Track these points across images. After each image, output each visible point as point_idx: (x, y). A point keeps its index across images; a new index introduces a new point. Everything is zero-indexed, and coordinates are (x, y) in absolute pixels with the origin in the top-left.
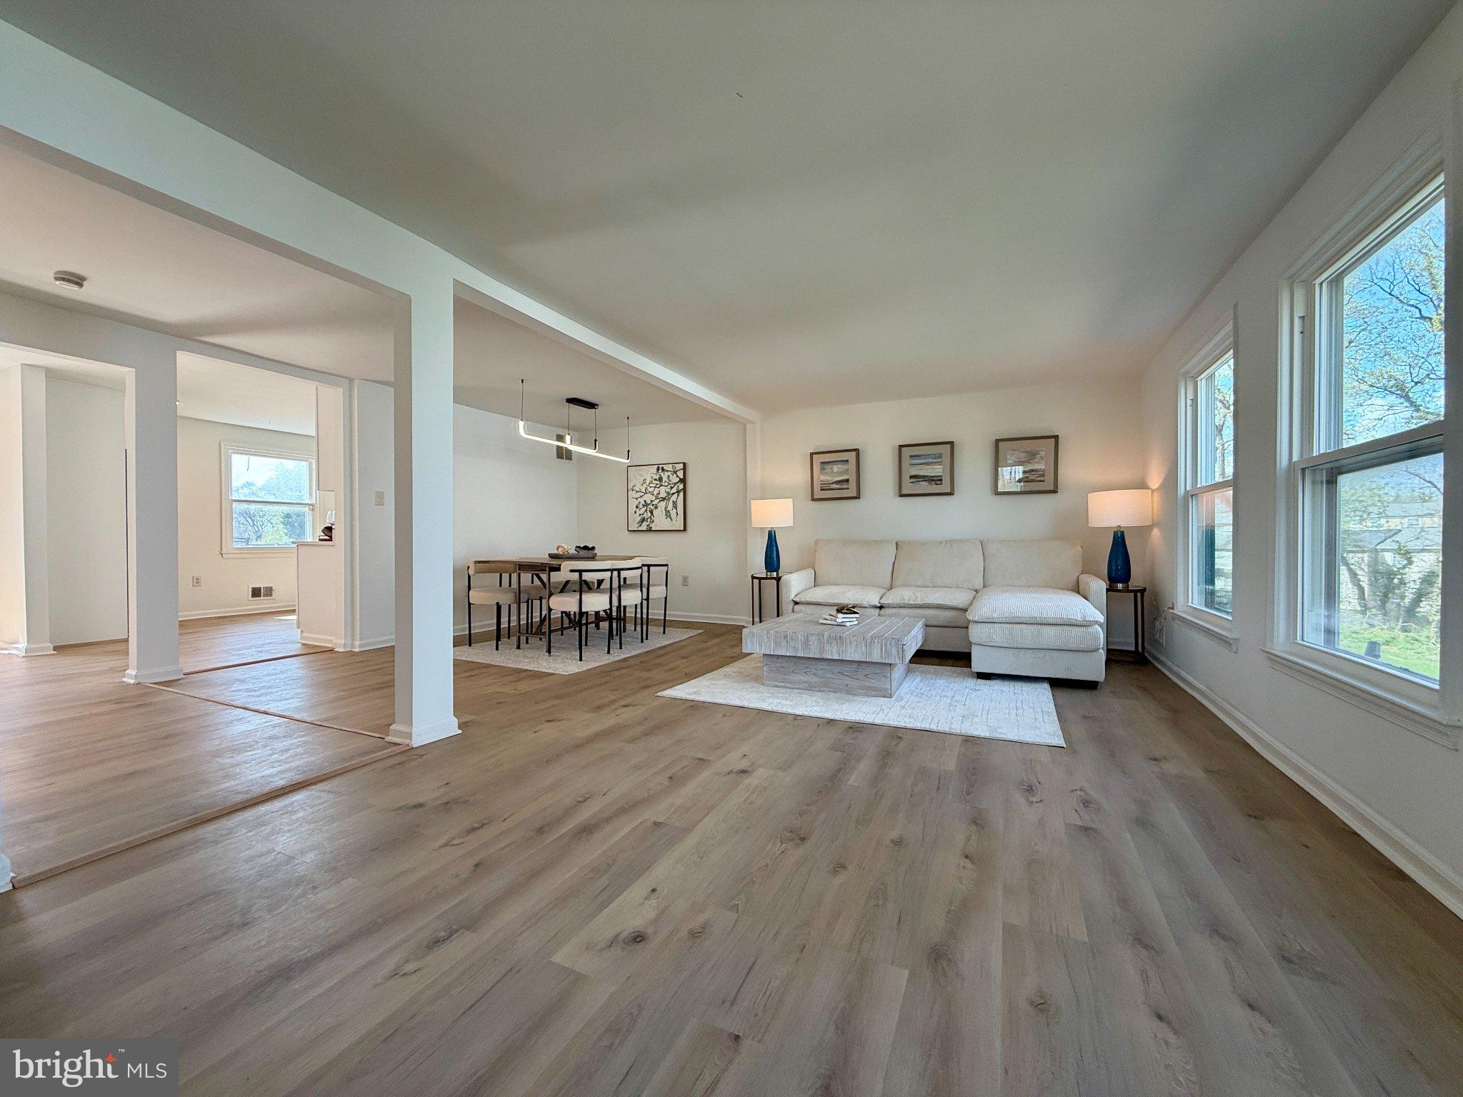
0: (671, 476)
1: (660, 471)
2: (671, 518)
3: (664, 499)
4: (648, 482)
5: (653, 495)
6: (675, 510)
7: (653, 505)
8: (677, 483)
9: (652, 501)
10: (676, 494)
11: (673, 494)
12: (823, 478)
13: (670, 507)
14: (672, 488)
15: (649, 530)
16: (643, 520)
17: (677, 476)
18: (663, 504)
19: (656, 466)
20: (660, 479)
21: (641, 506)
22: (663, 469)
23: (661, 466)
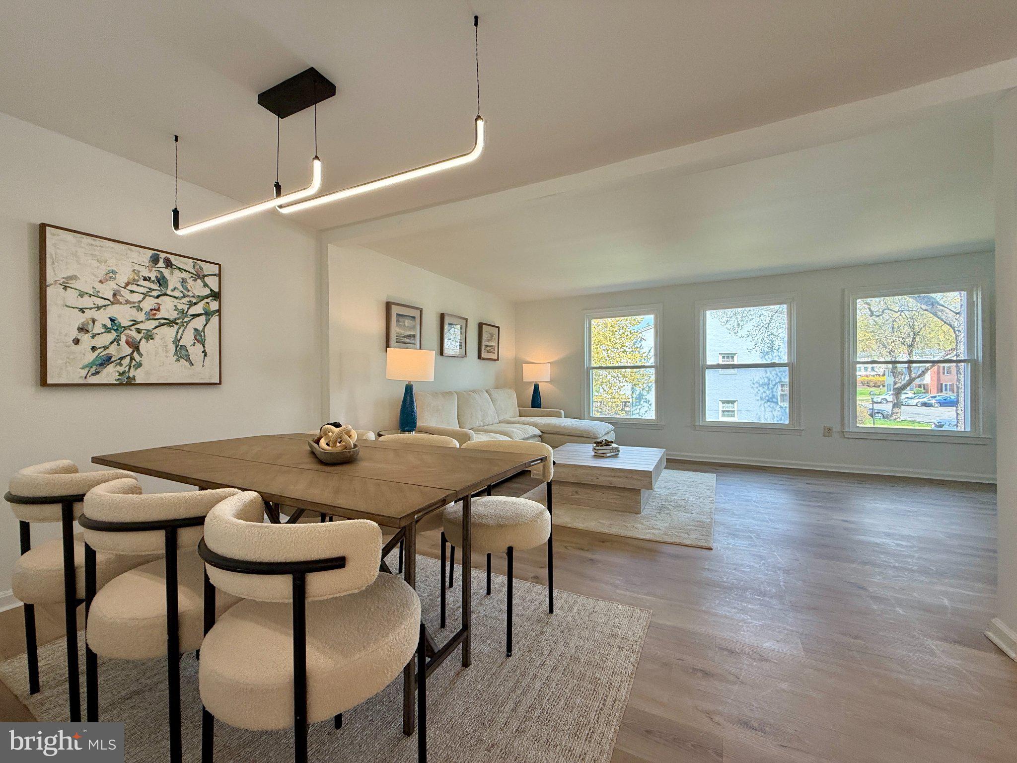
0: (190, 281)
1: (161, 264)
2: (188, 360)
3: (170, 323)
4: (122, 279)
5: (140, 309)
6: (199, 347)
7: (139, 331)
8: (207, 297)
9: (135, 322)
10: (203, 318)
11: (195, 316)
12: (398, 330)
13: (188, 339)
14: (192, 304)
15: (127, 383)
16: (106, 361)
17: (206, 285)
18: (169, 333)
19: (151, 252)
20: (162, 281)
21: (98, 329)
22: (168, 264)
23: (163, 255)
